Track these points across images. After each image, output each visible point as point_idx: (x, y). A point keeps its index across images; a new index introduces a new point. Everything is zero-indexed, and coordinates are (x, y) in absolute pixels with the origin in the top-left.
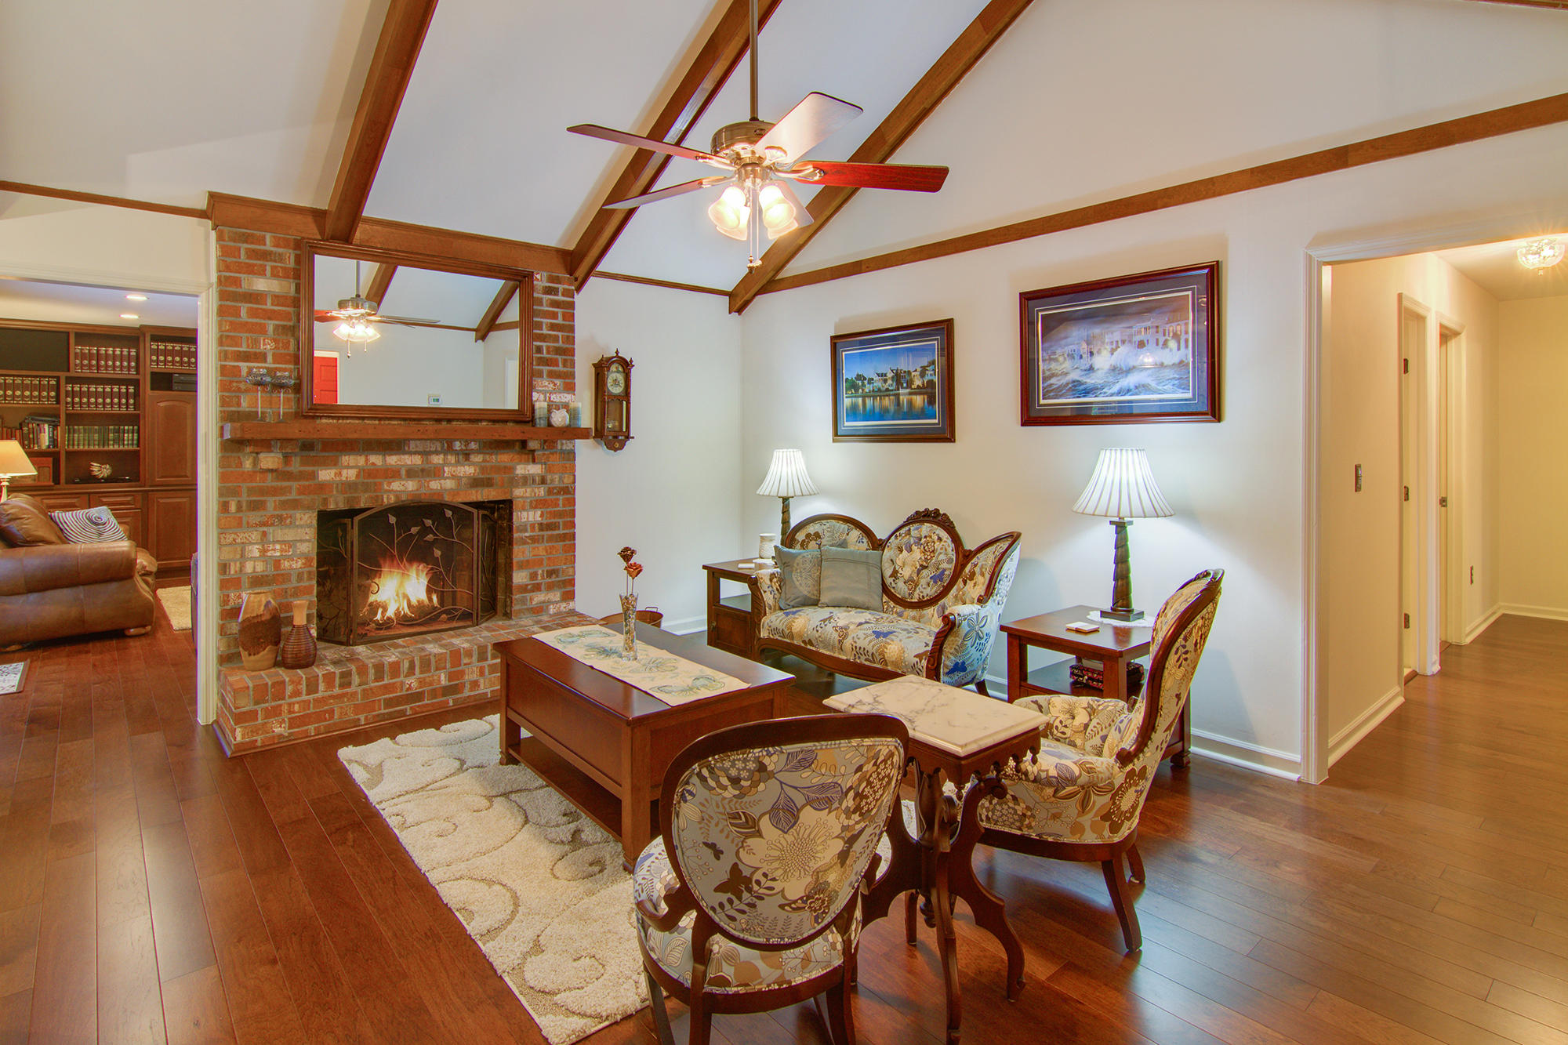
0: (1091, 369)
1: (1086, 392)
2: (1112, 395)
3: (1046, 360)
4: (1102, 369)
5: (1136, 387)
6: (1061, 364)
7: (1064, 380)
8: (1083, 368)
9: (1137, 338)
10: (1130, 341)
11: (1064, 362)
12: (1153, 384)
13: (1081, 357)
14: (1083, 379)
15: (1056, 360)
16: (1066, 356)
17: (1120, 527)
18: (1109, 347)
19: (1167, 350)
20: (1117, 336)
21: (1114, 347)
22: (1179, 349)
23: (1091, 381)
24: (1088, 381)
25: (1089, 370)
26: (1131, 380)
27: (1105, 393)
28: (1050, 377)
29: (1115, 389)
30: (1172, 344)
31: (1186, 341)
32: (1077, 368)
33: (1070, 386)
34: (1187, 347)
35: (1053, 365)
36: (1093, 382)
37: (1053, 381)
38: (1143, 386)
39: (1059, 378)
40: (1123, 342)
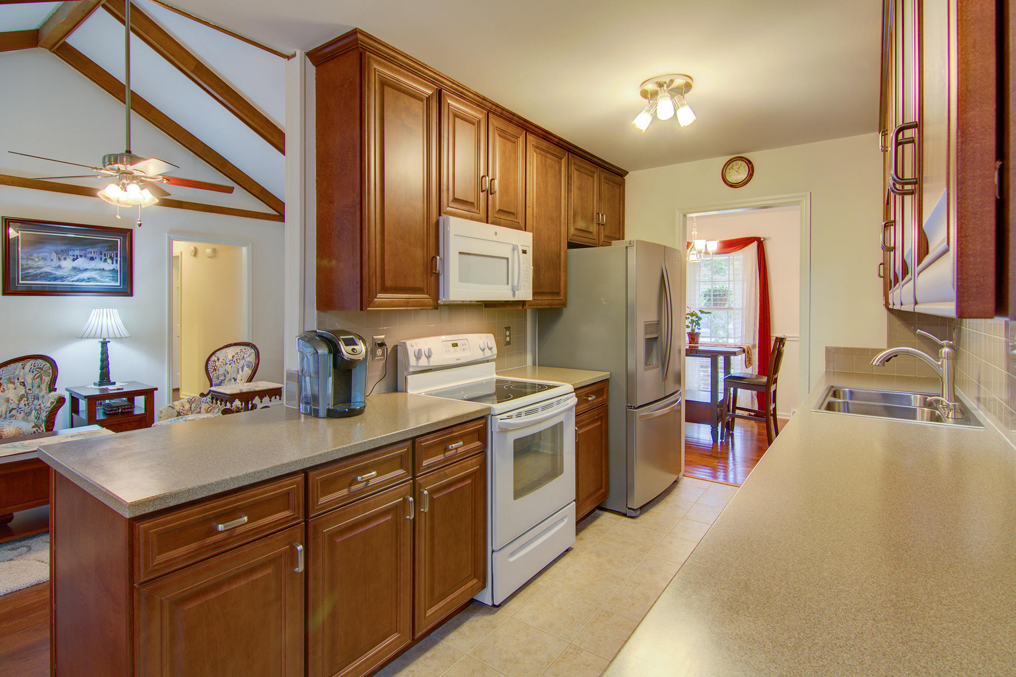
0: (60, 267)
1: (56, 279)
2: (73, 281)
3: (25, 259)
4: (67, 268)
5: (88, 279)
6: (37, 262)
7: (39, 271)
8: (54, 266)
9: (90, 255)
10: (85, 256)
11: (39, 262)
12: (99, 278)
13: (52, 260)
14: (54, 272)
15: (33, 260)
16: (40, 258)
17: (104, 344)
18: (72, 258)
19: (106, 263)
20: (77, 253)
21: (75, 257)
22: (113, 263)
23: (59, 273)
24: (57, 273)
25: (58, 267)
26: (85, 275)
27: (69, 280)
28: (28, 269)
29: (75, 278)
30: (109, 261)
31: (117, 260)
32: (49, 266)
33: (43, 275)
34: (117, 263)
35: (30, 262)
36: (61, 274)
37: (30, 271)
38: (93, 278)
39: (35, 270)
40: (81, 256)
